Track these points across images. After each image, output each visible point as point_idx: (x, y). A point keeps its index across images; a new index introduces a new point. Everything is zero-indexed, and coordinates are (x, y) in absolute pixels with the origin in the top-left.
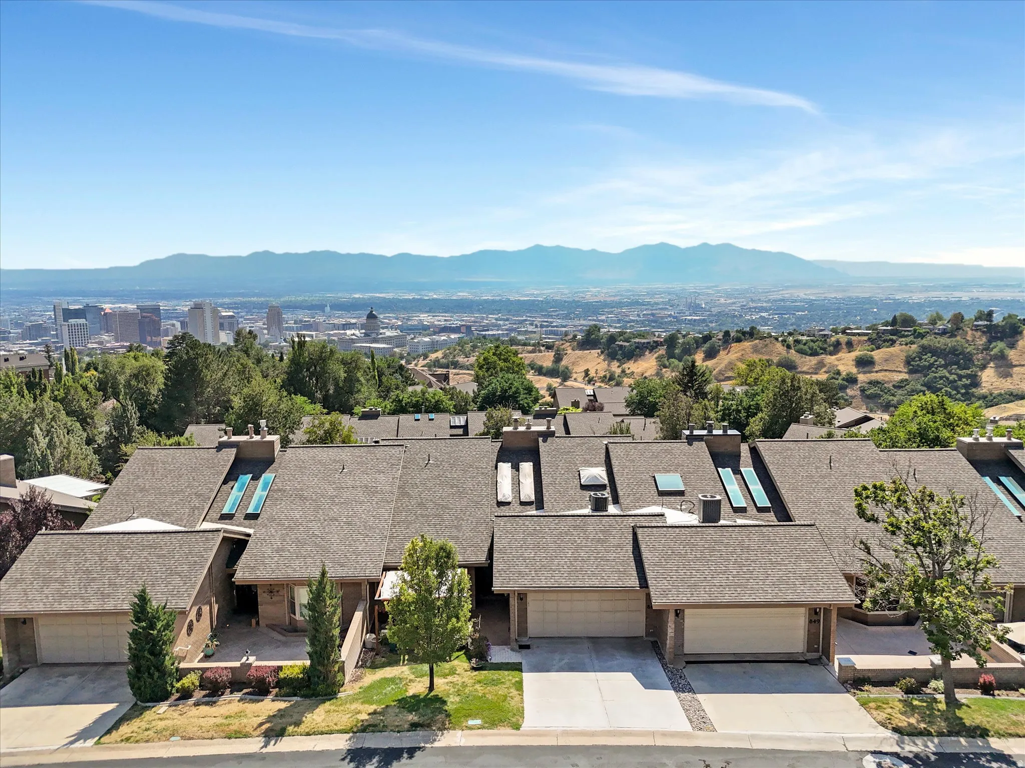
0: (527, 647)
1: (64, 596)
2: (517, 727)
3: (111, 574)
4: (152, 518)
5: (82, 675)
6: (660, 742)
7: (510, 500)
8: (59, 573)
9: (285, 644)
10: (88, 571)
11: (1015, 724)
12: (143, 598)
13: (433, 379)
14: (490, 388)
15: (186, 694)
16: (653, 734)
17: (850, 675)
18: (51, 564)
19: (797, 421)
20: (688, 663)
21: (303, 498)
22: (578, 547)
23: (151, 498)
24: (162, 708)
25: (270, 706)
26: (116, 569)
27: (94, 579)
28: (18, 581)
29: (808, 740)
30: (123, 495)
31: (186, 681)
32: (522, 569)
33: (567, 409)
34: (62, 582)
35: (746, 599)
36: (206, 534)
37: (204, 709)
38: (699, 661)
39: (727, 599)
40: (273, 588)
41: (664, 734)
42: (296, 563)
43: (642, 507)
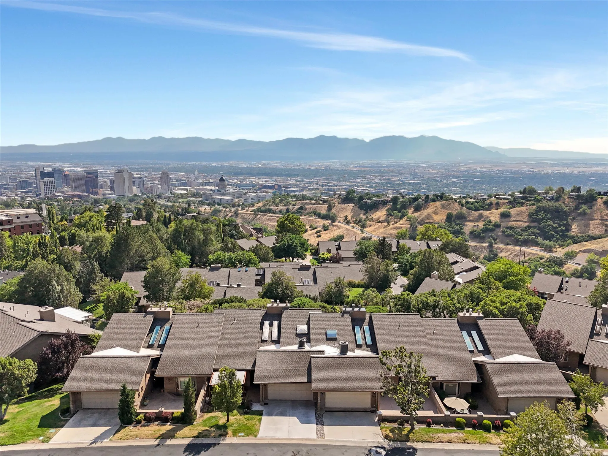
0: (267, 404)
1: (93, 384)
2: (256, 436)
3: (109, 375)
4: (121, 347)
5: (100, 413)
6: (304, 442)
7: (267, 339)
8: (90, 374)
9: (174, 400)
10: (101, 374)
11: (430, 437)
12: (124, 387)
13: (253, 231)
14: (282, 243)
15: (139, 422)
16: (302, 439)
17: (381, 418)
18: (86, 370)
19: (430, 276)
20: (326, 411)
21: (182, 339)
22: (289, 365)
23: (121, 338)
24: (131, 427)
25: (168, 427)
26: (111, 373)
27: (103, 377)
28: (75, 377)
29: (355, 442)
30: (109, 336)
31: (139, 417)
32: (266, 374)
33: (324, 254)
34: (92, 378)
35: (347, 388)
36: (145, 358)
37: (147, 428)
38: (331, 411)
39: (339, 388)
40: (170, 378)
41: (306, 440)
42: (179, 369)
43: (318, 345)
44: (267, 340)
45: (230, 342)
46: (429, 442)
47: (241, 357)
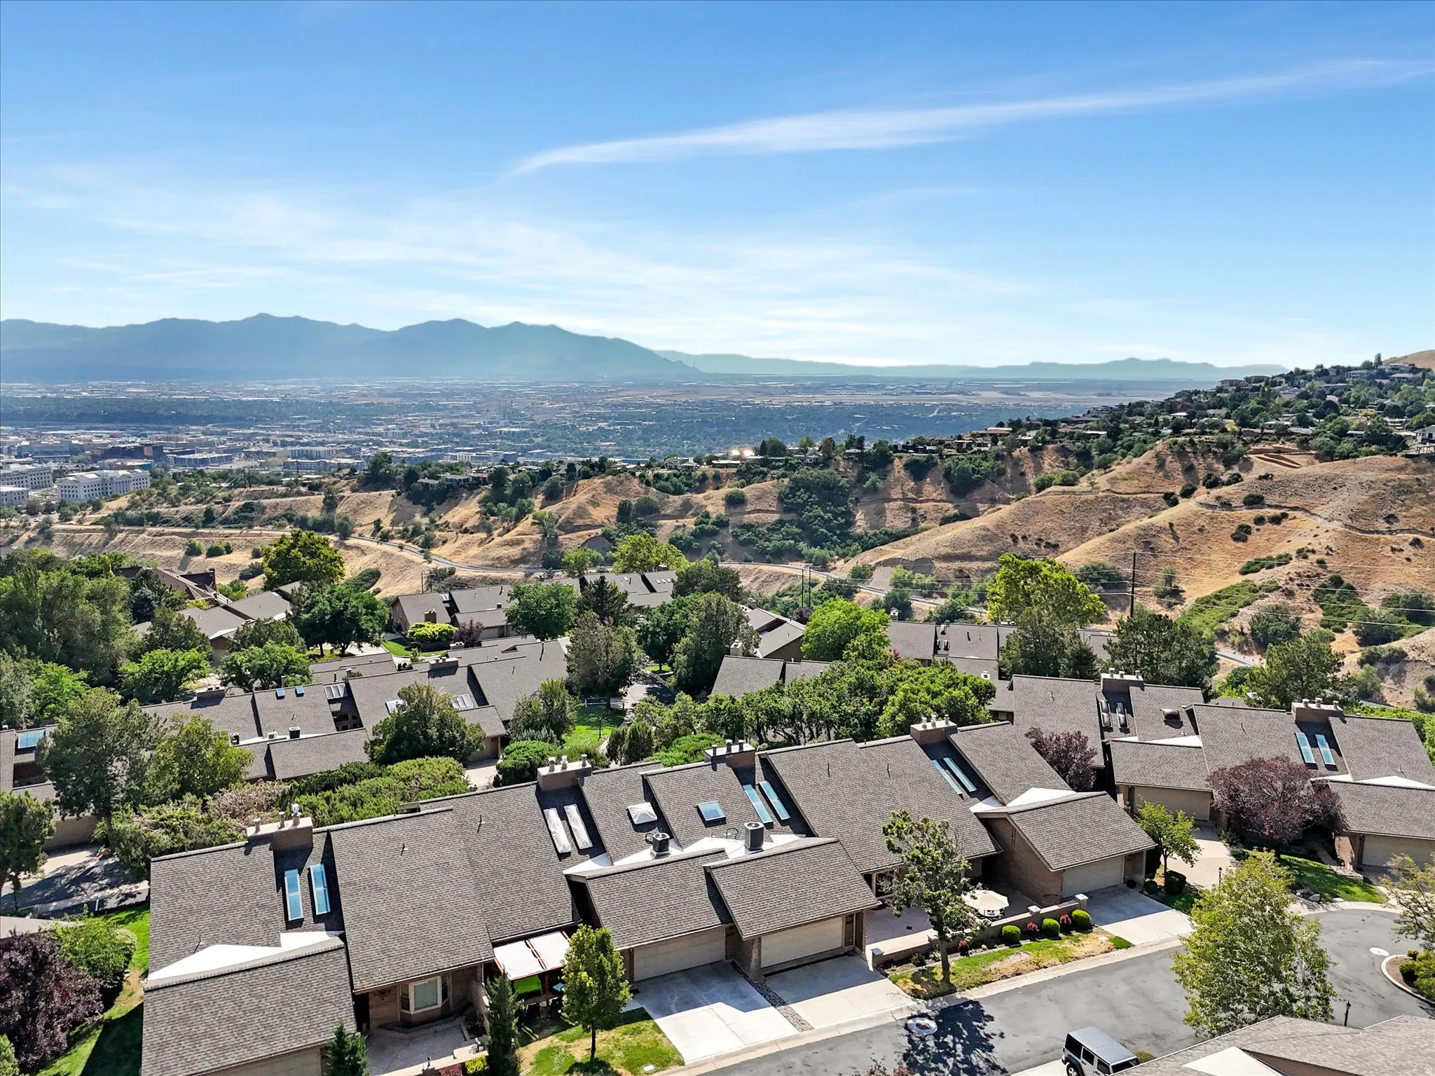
0: (637, 991)
1: (224, 1049)
2: (680, 1064)
3: (257, 1017)
6: (783, 1047)
7: (569, 850)
8: (202, 1029)
10: (231, 1019)
11: (984, 974)
12: (340, 1033)
13: (191, 584)
16: (775, 1042)
17: (882, 960)
18: (184, 1019)
19: (728, 655)
20: (765, 976)
21: (379, 889)
22: (668, 896)
23: (208, 919)
26: (259, 1009)
27: (244, 1026)
28: (163, 1046)
29: (870, 1019)
30: (173, 921)
32: (630, 926)
33: (421, 626)
34: (212, 1036)
36: (331, 954)
38: (774, 972)
39: (794, 921)
40: (383, 992)
41: (783, 1041)
42: (410, 962)
43: (696, 840)
44: (570, 853)
45: (494, 873)
46: (987, 982)
47: (540, 902)
